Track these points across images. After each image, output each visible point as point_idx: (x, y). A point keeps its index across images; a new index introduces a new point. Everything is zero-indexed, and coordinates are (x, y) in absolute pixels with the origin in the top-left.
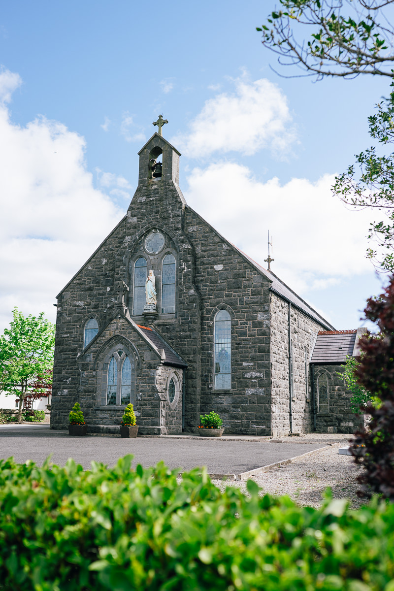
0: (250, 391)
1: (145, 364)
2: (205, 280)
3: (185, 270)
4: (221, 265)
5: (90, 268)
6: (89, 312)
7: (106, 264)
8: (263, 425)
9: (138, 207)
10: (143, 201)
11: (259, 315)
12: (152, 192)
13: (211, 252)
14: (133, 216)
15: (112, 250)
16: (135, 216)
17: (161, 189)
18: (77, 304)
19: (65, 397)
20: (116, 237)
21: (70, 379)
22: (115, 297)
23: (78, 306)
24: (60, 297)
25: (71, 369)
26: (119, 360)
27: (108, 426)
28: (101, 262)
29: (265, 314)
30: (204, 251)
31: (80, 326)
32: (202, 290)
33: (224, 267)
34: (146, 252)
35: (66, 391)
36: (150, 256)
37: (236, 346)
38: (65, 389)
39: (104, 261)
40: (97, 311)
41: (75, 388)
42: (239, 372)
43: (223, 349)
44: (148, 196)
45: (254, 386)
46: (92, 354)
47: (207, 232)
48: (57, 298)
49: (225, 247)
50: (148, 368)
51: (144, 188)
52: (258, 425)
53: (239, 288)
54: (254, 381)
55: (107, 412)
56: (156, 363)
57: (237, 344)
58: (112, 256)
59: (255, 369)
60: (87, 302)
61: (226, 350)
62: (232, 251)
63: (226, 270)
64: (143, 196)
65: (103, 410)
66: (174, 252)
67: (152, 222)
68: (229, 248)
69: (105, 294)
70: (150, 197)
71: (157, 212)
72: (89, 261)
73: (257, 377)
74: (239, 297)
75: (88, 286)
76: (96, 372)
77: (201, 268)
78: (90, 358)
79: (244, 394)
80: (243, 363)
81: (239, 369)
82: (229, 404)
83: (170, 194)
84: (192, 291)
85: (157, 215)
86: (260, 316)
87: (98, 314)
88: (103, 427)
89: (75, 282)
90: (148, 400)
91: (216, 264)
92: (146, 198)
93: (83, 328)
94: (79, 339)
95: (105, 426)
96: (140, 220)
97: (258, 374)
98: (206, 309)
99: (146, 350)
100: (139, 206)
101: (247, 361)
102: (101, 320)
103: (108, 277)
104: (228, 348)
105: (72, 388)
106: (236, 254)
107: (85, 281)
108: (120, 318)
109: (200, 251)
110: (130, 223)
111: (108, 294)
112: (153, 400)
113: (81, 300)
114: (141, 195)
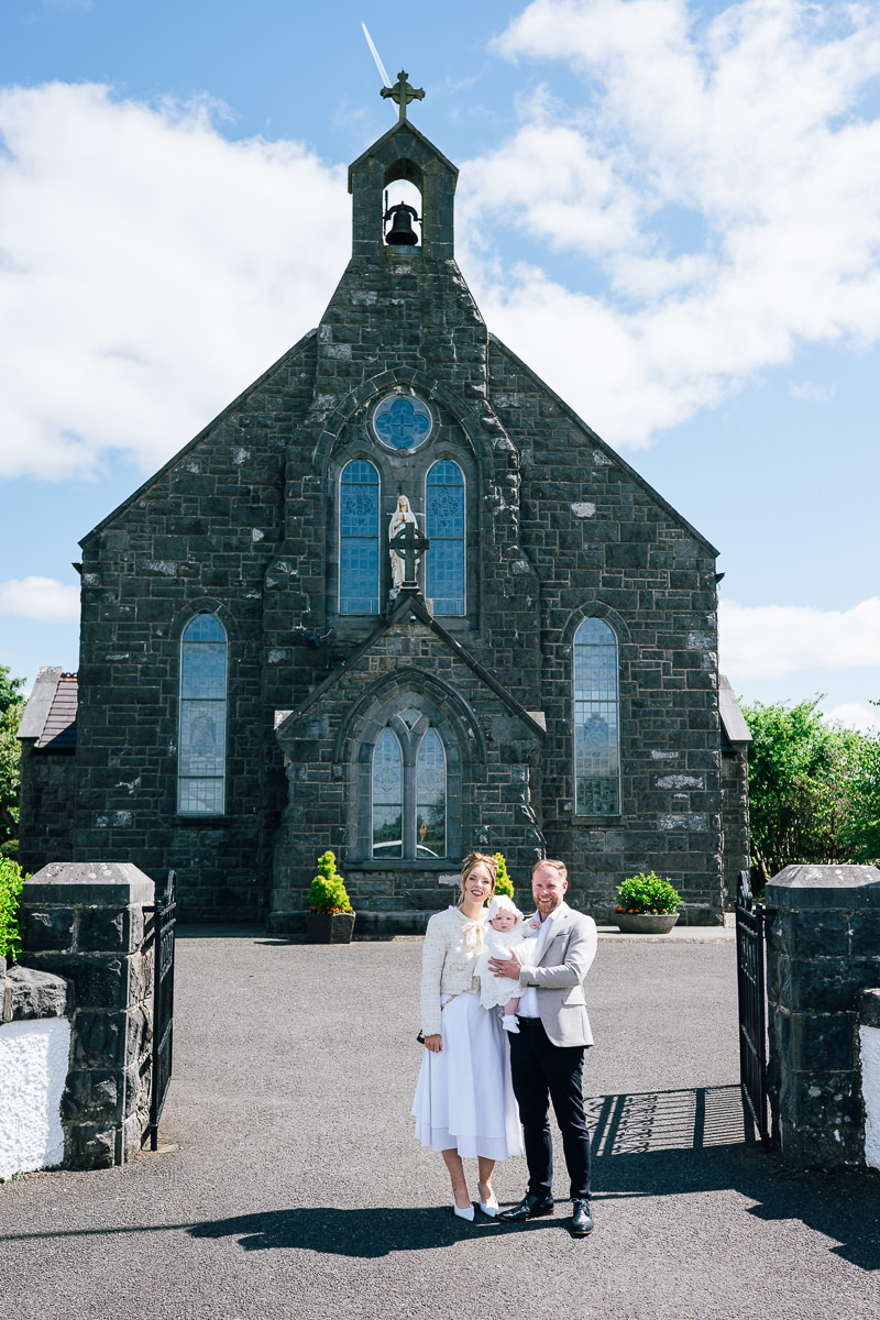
0: (670, 822)
1: (496, 749)
2: (547, 537)
3: (502, 508)
4: (588, 504)
5: (195, 469)
6: (193, 594)
7: (247, 463)
8: (702, 902)
9: (352, 316)
10: (369, 303)
11: (692, 638)
12: (395, 281)
13: (561, 467)
14: (336, 339)
15: (266, 426)
16: (345, 341)
17: (424, 280)
18: (154, 567)
19: (121, 831)
20: (279, 392)
21: (138, 781)
22: (288, 560)
23: (159, 574)
24: (93, 544)
25: (141, 752)
26: (409, 736)
27: (389, 914)
28: (230, 456)
29: (706, 636)
30: (544, 463)
31: (166, 633)
32: (540, 562)
33: (597, 509)
34: (379, 445)
35: (124, 815)
36: (390, 458)
37: (633, 710)
38: (121, 808)
39: (242, 455)
40: (221, 595)
41: (156, 807)
42: (643, 773)
43: (595, 716)
44: (385, 292)
45: (679, 807)
46: (326, 716)
47: (551, 416)
48: (81, 544)
49: (599, 459)
50: (503, 761)
51: (370, 267)
52: (691, 902)
53: (638, 566)
54: (680, 795)
55: (383, 875)
56: (527, 747)
57: (634, 703)
58: (266, 444)
59: (681, 766)
60: (186, 565)
61: (603, 719)
62: (619, 470)
63: (604, 517)
64: (369, 289)
65: (370, 872)
66: (462, 454)
67: (397, 365)
68: (610, 463)
69: (248, 547)
70: (391, 297)
71: (415, 340)
72: (190, 448)
73: (687, 788)
74: (639, 588)
75: (188, 520)
76: (344, 767)
77: (535, 506)
78: (322, 729)
79: (656, 829)
80: (653, 752)
81: (642, 767)
82: (617, 850)
83: (449, 296)
84: (522, 564)
85: (413, 347)
86: (694, 641)
87: (226, 603)
88: (376, 917)
89: (142, 504)
90: (510, 844)
91: (577, 501)
92: (378, 296)
93: (177, 636)
94: (165, 669)
95: (382, 915)
96: (359, 353)
97: (691, 780)
98: (552, 612)
99: (497, 711)
100: (358, 316)
101: (661, 746)
102: (236, 620)
103: (256, 499)
104: (610, 714)
105: (148, 805)
106: (629, 479)
107: (179, 506)
108: (413, 621)
109: (531, 461)
110: (332, 358)
111: (255, 548)
112: (523, 844)
113: (167, 558)
114: (361, 284)
